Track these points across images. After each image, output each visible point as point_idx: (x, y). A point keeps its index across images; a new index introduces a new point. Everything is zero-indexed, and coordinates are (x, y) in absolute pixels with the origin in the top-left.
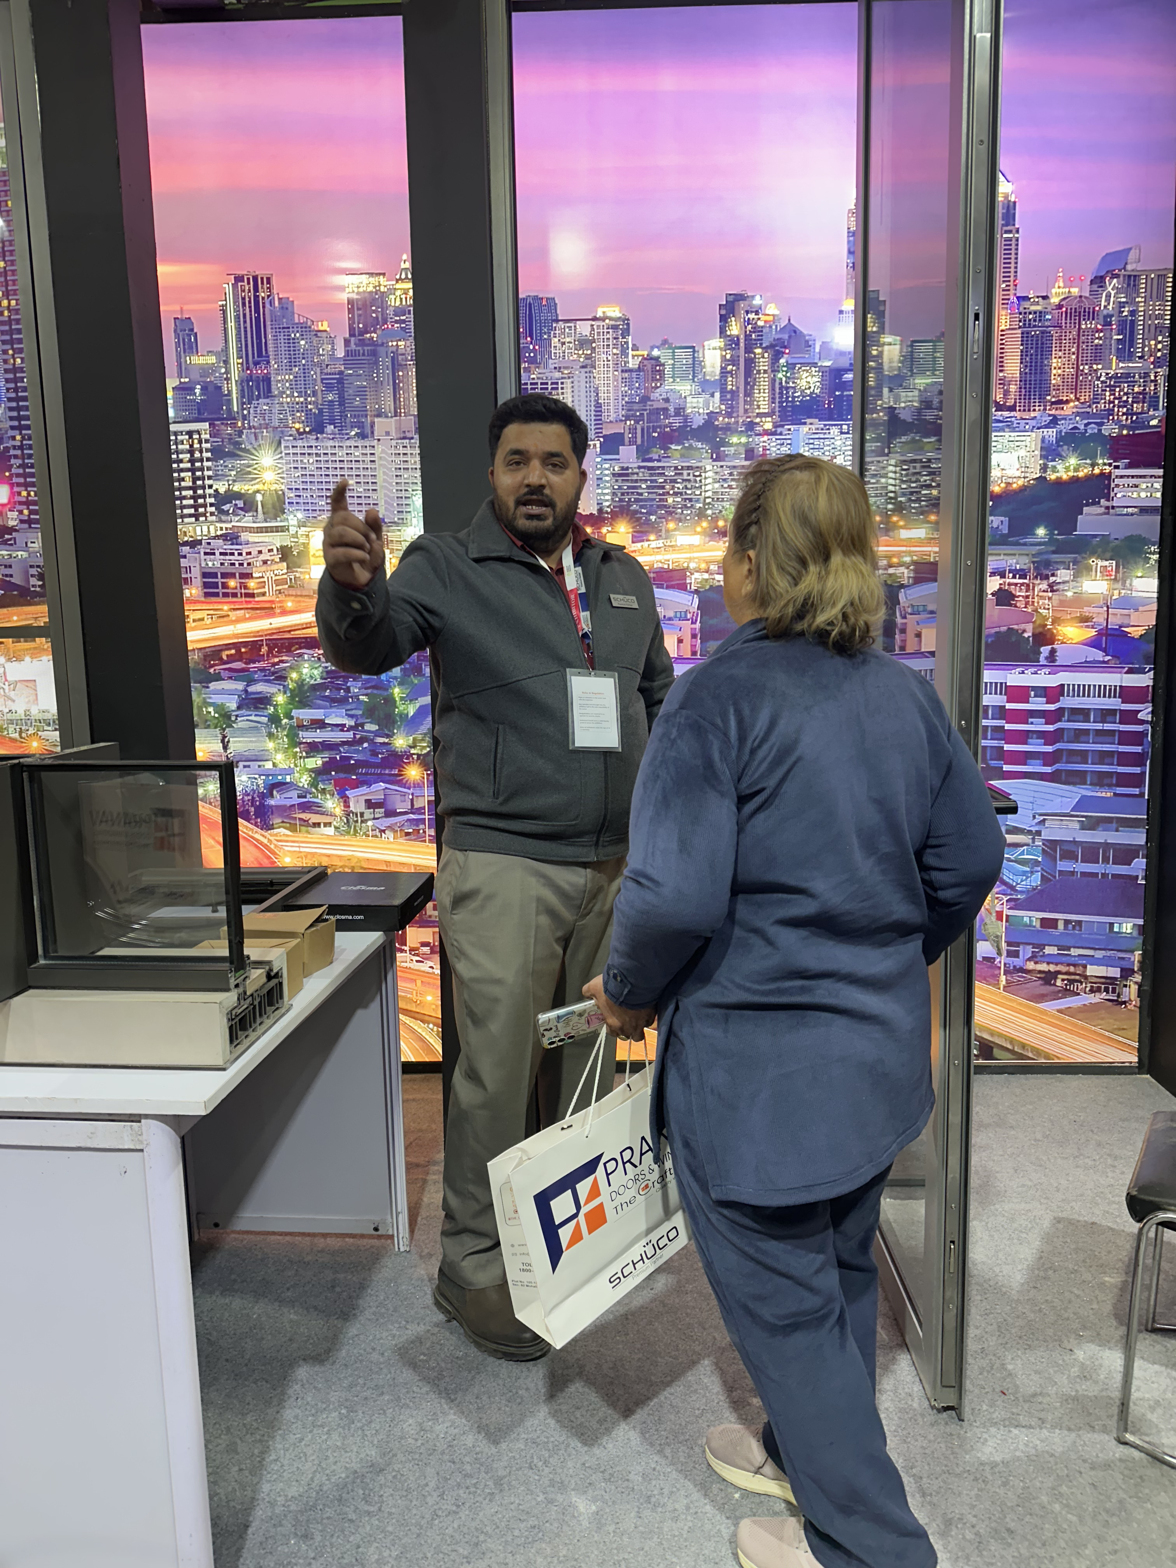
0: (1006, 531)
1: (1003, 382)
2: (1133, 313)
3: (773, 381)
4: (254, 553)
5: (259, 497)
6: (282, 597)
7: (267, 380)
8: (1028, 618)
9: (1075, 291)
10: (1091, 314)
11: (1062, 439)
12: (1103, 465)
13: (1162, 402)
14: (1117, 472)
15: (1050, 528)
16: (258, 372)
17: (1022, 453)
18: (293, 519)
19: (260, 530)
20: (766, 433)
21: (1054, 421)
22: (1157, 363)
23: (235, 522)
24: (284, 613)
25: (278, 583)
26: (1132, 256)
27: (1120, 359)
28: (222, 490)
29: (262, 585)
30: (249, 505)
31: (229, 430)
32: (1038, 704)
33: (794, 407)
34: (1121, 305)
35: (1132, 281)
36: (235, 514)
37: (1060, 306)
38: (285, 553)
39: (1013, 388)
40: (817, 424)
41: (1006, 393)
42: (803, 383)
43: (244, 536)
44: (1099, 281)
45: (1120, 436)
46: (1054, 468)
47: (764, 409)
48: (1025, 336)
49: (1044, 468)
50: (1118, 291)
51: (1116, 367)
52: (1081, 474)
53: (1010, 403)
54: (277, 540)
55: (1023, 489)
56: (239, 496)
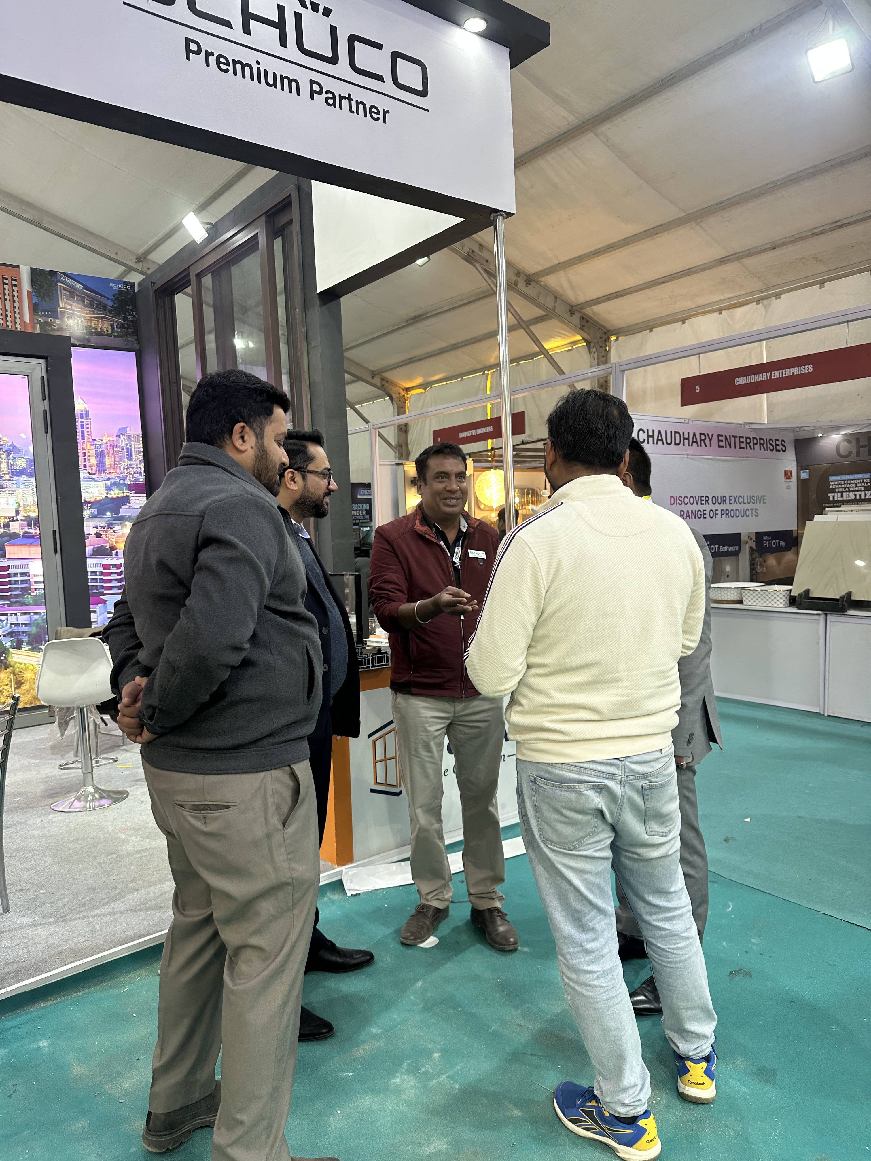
0: (96, 513)
1: (90, 466)
2: (130, 446)
3: (8, 462)
8: (107, 542)
9: (111, 439)
10: (118, 447)
11: (112, 485)
12: (126, 493)
13: (143, 474)
14: (131, 495)
15: (112, 512)
17: (99, 488)
20: (7, 480)
21: (109, 479)
22: (140, 462)
26: (128, 429)
27: (128, 460)
32: (114, 570)
33: (17, 472)
34: (127, 444)
35: (129, 437)
37: (107, 443)
39: (94, 468)
40: (26, 477)
41: (92, 469)
42: (19, 464)
44: (118, 436)
45: (131, 484)
46: (110, 494)
47: (6, 472)
48: (96, 452)
49: (107, 494)
50: (125, 440)
51: (127, 463)
52: (120, 495)
53: (93, 473)
55: (101, 500)
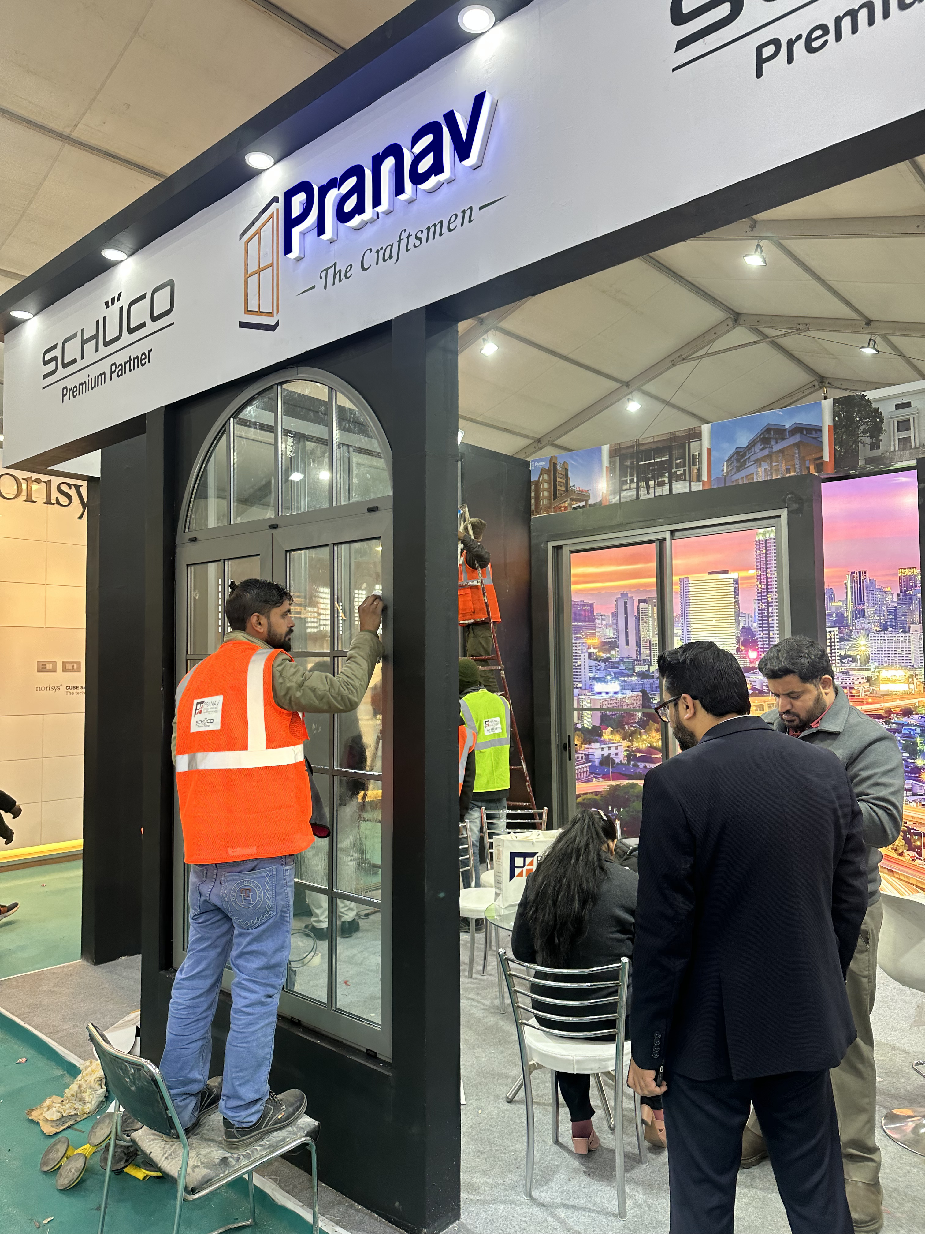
4: (856, 679)
5: (858, 657)
6: (867, 697)
7: (863, 611)
16: (860, 608)
18: (872, 666)
19: (858, 670)
23: (848, 666)
24: (868, 703)
25: (865, 691)
28: (843, 654)
29: (859, 692)
30: (854, 660)
31: (847, 630)
36: (848, 663)
38: (869, 679)
43: (851, 672)
54: (866, 674)
56: (850, 656)
